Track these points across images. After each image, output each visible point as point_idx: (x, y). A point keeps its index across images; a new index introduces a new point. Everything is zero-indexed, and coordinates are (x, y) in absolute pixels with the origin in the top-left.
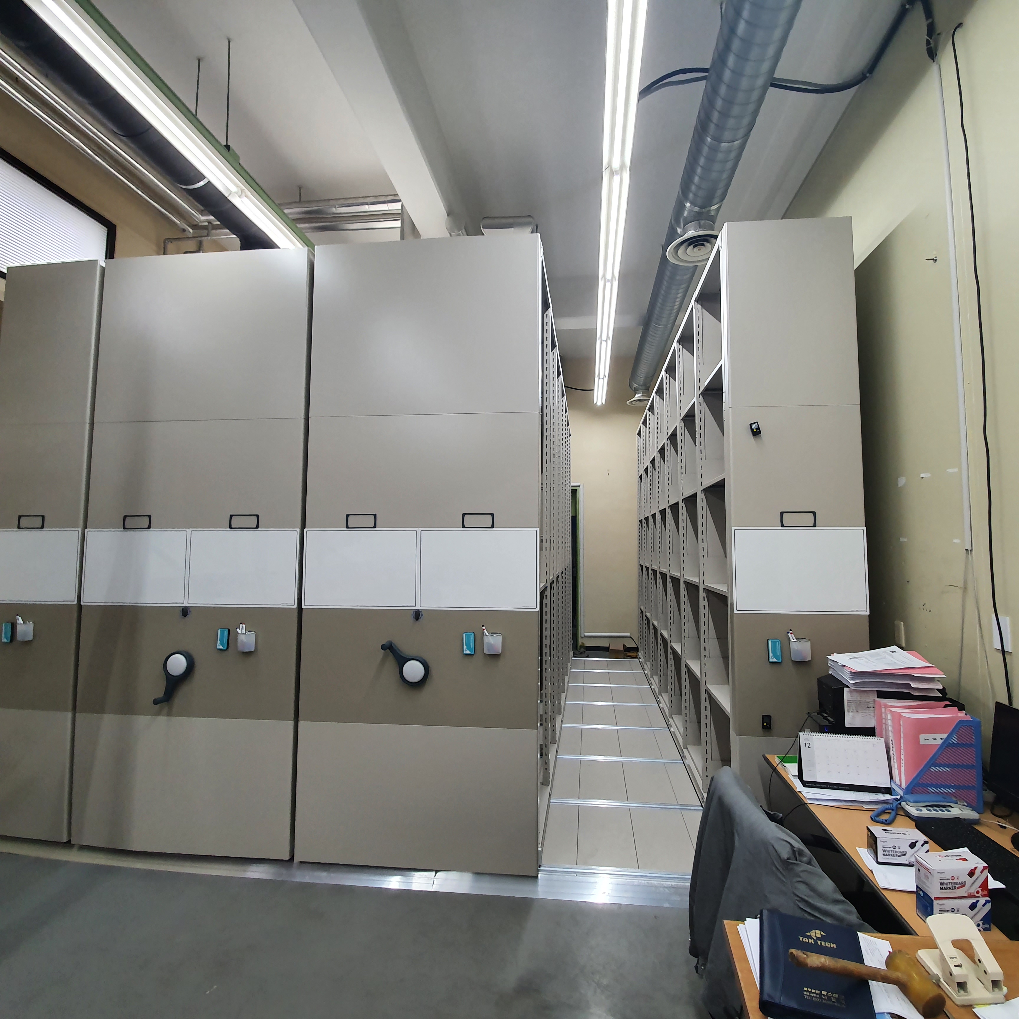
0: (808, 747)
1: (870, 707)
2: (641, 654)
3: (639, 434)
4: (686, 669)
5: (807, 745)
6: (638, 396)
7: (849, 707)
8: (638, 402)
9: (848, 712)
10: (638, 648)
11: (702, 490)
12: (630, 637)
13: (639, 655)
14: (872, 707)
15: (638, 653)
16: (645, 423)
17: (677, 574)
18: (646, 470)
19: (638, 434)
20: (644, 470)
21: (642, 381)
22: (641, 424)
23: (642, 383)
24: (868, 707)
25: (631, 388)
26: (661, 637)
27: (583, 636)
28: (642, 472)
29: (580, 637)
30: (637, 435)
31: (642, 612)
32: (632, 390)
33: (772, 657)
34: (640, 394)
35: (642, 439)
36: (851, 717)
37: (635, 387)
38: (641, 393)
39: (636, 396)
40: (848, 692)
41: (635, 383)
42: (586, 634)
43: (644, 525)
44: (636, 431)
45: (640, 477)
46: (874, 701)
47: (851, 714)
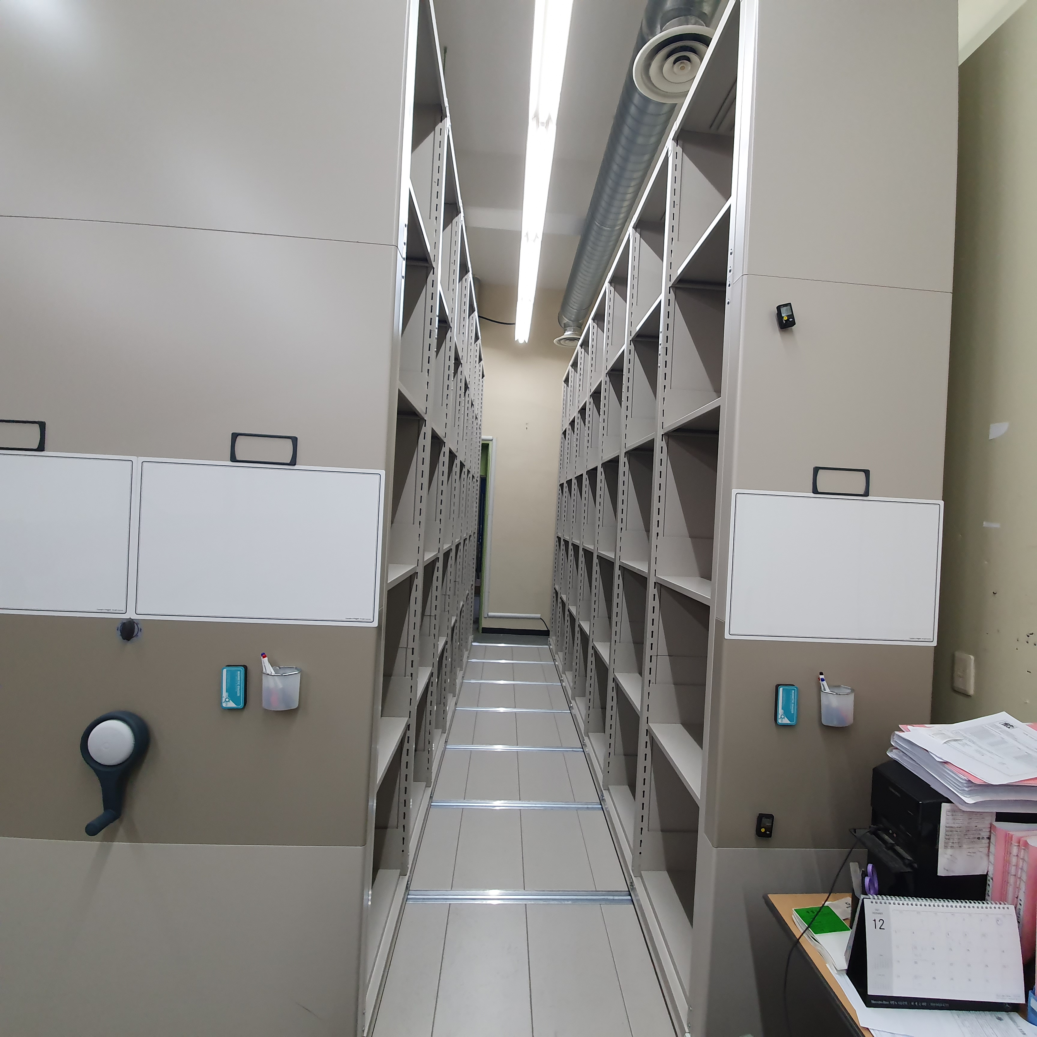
0: (880, 928)
1: (983, 838)
2: (552, 639)
3: (567, 381)
4: (613, 685)
5: (879, 924)
6: (568, 334)
7: (947, 839)
8: (567, 341)
9: (946, 847)
10: (548, 631)
11: (662, 435)
12: (541, 619)
13: (550, 642)
14: (985, 837)
15: (549, 639)
16: (575, 365)
17: (590, 547)
18: (572, 423)
19: (565, 382)
20: (570, 424)
21: (575, 313)
22: (570, 367)
23: (573, 317)
24: (979, 838)
25: (561, 325)
26: (579, 629)
27: (486, 616)
28: (567, 426)
29: (483, 618)
30: (563, 383)
31: (557, 593)
32: (562, 327)
33: (783, 717)
34: (571, 331)
35: (569, 389)
36: (949, 857)
37: (565, 322)
38: (573, 330)
39: (565, 334)
40: (949, 811)
41: (565, 317)
42: (491, 614)
43: (566, 489)
44: (563, 378)
45: (565, 433)
46: (991, 827)
47: (949, 851)
